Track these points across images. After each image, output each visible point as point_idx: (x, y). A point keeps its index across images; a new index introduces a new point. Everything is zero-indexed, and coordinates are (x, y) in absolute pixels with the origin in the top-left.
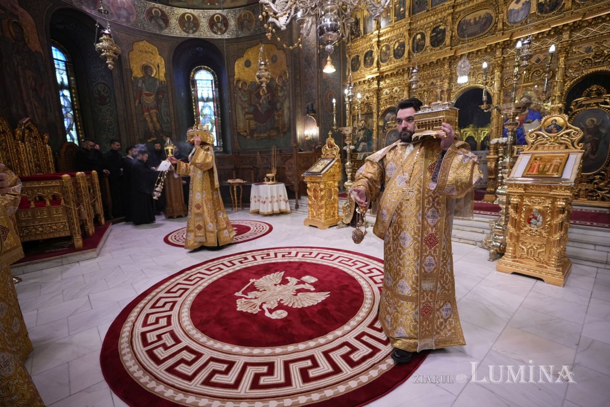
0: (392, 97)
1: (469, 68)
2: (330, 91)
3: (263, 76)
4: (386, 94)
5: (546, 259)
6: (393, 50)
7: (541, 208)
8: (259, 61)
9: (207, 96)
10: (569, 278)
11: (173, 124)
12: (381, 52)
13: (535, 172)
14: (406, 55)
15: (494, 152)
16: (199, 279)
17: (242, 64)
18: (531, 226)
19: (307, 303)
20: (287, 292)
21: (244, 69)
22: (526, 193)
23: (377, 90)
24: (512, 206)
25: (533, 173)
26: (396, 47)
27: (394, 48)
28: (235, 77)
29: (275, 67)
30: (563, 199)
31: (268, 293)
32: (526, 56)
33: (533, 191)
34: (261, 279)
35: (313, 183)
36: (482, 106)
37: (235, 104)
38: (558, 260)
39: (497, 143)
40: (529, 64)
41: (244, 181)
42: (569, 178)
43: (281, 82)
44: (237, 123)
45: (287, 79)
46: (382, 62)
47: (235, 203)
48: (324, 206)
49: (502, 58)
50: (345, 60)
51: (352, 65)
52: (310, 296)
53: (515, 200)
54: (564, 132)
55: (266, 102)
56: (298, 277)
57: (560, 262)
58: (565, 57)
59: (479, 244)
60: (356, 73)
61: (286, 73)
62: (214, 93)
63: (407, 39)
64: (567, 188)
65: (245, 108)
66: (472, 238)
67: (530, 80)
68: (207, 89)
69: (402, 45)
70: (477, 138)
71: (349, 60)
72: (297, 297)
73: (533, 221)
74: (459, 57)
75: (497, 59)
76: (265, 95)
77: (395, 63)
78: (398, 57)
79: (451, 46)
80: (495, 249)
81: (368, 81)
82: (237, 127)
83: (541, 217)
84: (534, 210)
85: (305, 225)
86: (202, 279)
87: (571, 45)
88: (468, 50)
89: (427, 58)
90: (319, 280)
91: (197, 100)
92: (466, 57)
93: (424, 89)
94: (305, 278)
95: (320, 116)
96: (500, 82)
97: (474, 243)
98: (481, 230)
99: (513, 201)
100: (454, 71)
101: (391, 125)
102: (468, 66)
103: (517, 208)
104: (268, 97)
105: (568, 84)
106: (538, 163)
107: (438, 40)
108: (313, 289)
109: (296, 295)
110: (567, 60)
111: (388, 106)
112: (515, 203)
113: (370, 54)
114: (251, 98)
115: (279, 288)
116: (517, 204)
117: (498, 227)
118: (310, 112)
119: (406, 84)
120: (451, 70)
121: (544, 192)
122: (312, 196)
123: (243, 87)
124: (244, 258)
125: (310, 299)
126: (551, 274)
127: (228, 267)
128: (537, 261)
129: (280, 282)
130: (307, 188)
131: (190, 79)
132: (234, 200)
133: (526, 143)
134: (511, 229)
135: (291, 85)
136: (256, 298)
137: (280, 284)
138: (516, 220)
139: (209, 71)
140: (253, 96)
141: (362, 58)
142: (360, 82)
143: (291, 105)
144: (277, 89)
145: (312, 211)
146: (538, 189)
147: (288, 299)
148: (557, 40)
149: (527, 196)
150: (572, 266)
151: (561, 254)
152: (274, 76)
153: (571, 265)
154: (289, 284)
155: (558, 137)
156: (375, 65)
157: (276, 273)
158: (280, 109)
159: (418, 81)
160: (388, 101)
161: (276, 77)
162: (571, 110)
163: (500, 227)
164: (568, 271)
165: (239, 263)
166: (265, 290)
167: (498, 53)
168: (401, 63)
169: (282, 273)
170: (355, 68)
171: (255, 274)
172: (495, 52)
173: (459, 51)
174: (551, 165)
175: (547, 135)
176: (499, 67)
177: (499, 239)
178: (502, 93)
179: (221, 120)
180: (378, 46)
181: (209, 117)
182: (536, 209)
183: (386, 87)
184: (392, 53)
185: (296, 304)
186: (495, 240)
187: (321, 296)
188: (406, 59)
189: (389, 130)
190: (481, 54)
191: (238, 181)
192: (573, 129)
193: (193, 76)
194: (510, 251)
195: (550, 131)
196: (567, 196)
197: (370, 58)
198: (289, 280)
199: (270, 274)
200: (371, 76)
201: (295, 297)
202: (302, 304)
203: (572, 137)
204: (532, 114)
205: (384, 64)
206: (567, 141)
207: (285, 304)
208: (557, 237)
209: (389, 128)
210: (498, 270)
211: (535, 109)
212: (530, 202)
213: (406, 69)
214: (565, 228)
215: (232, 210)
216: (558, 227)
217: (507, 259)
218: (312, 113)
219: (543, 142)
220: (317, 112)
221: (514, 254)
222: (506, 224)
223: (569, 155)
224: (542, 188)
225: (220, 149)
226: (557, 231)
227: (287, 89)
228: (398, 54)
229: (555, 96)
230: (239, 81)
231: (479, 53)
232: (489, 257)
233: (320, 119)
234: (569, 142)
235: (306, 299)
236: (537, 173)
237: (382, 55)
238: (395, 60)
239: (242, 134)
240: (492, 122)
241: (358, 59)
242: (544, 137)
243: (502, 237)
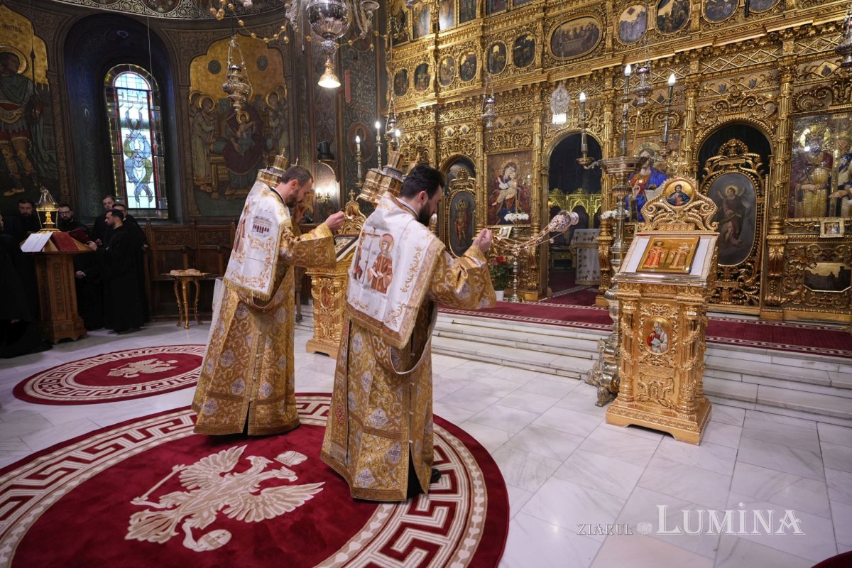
0: (458, 139)
1: (567, 102)
2: (359, 124)
3: (235, 89)
4: (450, 134)
5: (675, 401)
6: (458, 65)
7: (665, 321)
8: (229, 63)
9: (138, 118)
10: (708, 430)
11: (62, 164)
12: (440, 67)
13: (654, 265)
14: (478, 75)
15: (607, 232)
16: (62, 473)
17: (204, 68)
18: (652, 350)
19: (276, 509)
20: (242, 488)
21: (207, 76)
22: (643, 296)
23: (435, 128)
24: (625, 319)
25: (652, 266)
26: (463, 62)
27: (460, 62)
28: (191, 88)
29: (265, 78)
30: (694, 307)
31: (203, 493)
32: (643, 90)
33: (653, 294)
34: (196, 465)
35: (322, 277)
36: (581, 160)
37: (190, 135)
38: (691, 402)
39: (611, 218)
40: (649, 102)
41: (201, 272)
42: (699, 274)
43: (274, 103)
44: (193, 169)
45: (284, 99)
46: (442, 84)
47: (184, 312)
48: (341, 318)
49: (613, 91)
50: (384, 74)
51: (395, 85)
52: (285, 495)
53: (628, 308)
54: (691, 205)
55: (247, 135)
56: (271, 454)
57: (695, 405)
58: (695, 97)
59: (584, 377)
60: (402, 98)
61: (282, 88)
62: (153, 113)
63: (479, 51)
64: (698, 290)
65: (210, 144)
66: (574, 367)
67: (651, 127)
68: (139, 106)
69: (472, 60)
70: (589, 210)
71: (391, 76)
72: (259, 499)
73: (655, 341)
74: (554, 84)
75: (606, 92)
76: (247, 123)
77: (462, 87)
78: (466, 78)
79: (542, 67)
80: (606, 385)
81: (421, 111)
82: (193, 176)
83: (665, 335)
84: (656, 325)
85: (308, 351)
86: (71, 471)
87: (701, 81)
88: (565, 76)
89: (509, 82)
90: (309, 458)
91: (118, 125)
92: (564, 85)
93: (506, 129)
94: (282, 457)
95: (342, 165)
96: (611, 126)
97: (577, 375)
98: (588, 355)
99: (627, 309)
100: (548, 105)
101: (458, 184)
102: (566, 99)
103: (632, 321)
104: (252, 127)
105: (701, 135)
106: (659, 251)
107: (525, 56)
108: (293, 478)
109: (258, 493)
110: (698, 101)
111: (453, 154)
112: (629, 312)
113: (423, 69)
114: (219, 127)
115: (229, 480)
116: (632, 315)
117: (609, 351)
118: (323, 156)
119: (478, 120)
120: (543, 103)
121: (668, 296)
122: (320, 301)
123: (206, 107)
124: (173, 421)
125: (283, 501)
126: (682, 425)
127: (135, 441)
128: (663, 405)
129: (232, 468)
130: (312, 286)
131: (103, 86)
132: (183, 306)
133: (642, 220)
134: (626, 355)
135: (291, 110)
136: (174, 507)
137: (232, 472)
138: (631, 340)
139: (144, 74)
140: (224, 123)
141: (411, 75)
142: (408, 113)
143: (292, 142)
144: (268, 115)
145: (320, 327)
146: (660, 291)
147: (241, 503)
148: (684, 72)
149: (645, 302)
150: (713, 409)
151: (695, 392)
152: (262, 92)
153: (711, 407)
154: (250, 471)
155: (685, 212)
156: (431, 87)
157: (229, 450)
158: (273, 149)
159: (496, 118)
160: (452, 145)
161: (266, 94)
162: (706, 173)
163: (612, 351)
164: (706, 419)
165: (161, 432)
166: (198, 488)
167: (608, 83)
168: (471, 88)
169: (242, 449)
170: (400, 90)
171: (186, 453)
172: (604, 82)
173: (554, 76)
174: (676, 253)
175: (671, 208)
176: (609, 104)
177: (611, 371)
178: (615, 143)
179: (166, 163)
180: (436, 57)
181: (142, 155)
182: (658, 322)
183: (449, 124)
184: (458, 70)
185: (254, 513)
186: (606, 372)
187: (307, 492)
188: (478, 82)
189: (455, 192)
190: (585, 83)
191: (191, 272)
192: (704, 200)
193: (111, 80)
194: (625, 390)
195: (673, 203)
196: (698, 302)
197: (424, 76)
198: (252, 463)
199: (217, 453)
200: (425, 105)
201: (255, 497)
202: (265, 512)
203: (703, 213)
204: (656, 177)
205: (446, 87)
206: (697, 218)
207: (231, 517)
208: (688, 365)
209: (455, 188)
210: (609, 422)
211: (660, 169)
212: (649, 311)
213: (478, 97)
214: (699, 352)
215: (179, 325)
216: (688, 351)
217: (621, 403)
218: (328, 158)
219: (665, 218)
220: (336, 157)
221: (631, 394)
222: (619, 346)
223: (699, 239)
224: (664, 289)
225: (163, 215)
226: (688, 356)
227: (284, 116)
228: (466, 73)
229: (684, 152)
230: (197, 95)
231: (582, 82)
232: (597, 400)
233: (342, 169)
234: (699, 219)
235: (275, 500)
236: (657, 266)
237: (442, 73)
238: (462, 82)
239: (202, 188)
240: (603, 186)
241: (406, 76)
242: (666, 211)
243: (616, 367)
